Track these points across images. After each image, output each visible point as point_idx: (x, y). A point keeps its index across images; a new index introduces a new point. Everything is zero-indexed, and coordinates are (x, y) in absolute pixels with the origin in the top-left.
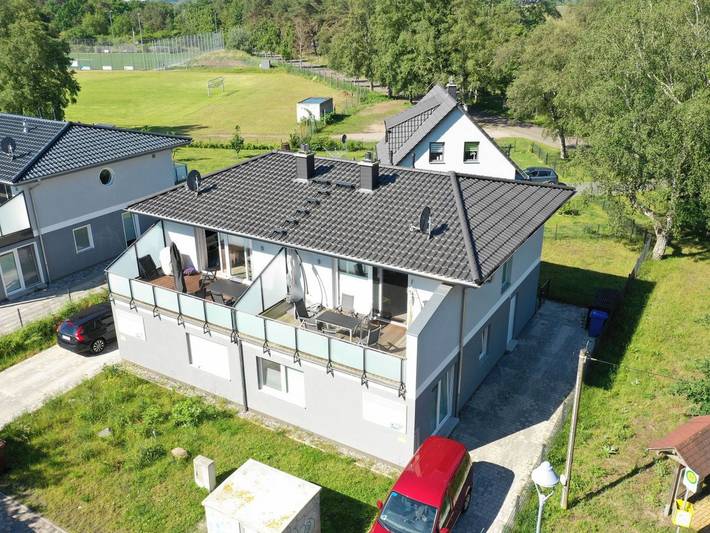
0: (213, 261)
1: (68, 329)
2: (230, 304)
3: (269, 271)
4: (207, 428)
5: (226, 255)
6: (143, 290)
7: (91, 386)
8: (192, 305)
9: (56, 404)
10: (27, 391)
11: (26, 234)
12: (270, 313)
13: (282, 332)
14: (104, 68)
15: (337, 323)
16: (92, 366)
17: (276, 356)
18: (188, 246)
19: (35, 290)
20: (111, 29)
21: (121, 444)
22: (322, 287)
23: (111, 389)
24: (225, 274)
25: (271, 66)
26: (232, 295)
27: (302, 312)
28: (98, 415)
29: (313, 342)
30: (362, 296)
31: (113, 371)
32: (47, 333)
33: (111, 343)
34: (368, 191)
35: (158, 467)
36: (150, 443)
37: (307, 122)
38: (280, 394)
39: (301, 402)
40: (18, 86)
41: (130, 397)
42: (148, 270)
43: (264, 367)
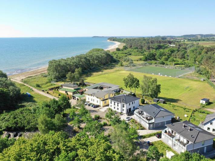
0: (172, 133)
1: (157, 135)
2: (173, 138)
3: (178, 136)
4: (168, 149)
5: (174, 132)
6: (165, 134)
7: (158, 141)
8: (169, 137)
9: (155, 142)
10: (153, 140)
11: (154, 123)
12: (176, 140)
13: (176, 142)
14: (165, 76)
15: (182, 143)
16: (159, 139)
17: (176, 144)
18: (170, 130)
19: (153, 129)
20: (169, 60)
21: (161, 147)
22: (182, 139)
23: (160, 142)
24: (173, 134)
25: (204, 80)
26: (173, 137)
27: (179, 141)
28: (159, 144)
29: (179, 144)
30: (185, 141)
31: (160, 141)
32: (155, 135)
33: (161, 138)
34: (189, 131)
35: (164, 150)
36: (163, 148)
37: (202, 104)
38: (175, 148)
39: (177, 149)
40: (152, 92)
41: (162, 144)
42: (166, 132)
43: (175, 145)
